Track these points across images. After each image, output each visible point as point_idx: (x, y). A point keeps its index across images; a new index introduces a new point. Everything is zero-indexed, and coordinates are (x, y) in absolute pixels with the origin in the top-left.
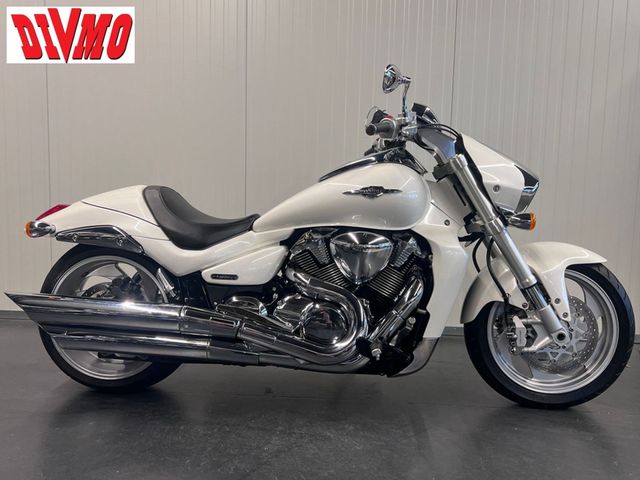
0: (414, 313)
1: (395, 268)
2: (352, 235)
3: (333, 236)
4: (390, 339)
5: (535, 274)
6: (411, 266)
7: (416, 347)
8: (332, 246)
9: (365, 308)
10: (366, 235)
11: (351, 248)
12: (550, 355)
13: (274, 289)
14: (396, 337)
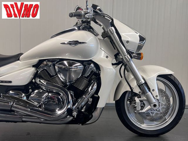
1: (85, 77)
2: (65, 62)
3: (57, 63)
4: (82, 108)
5: (144, 79)
6: (92, 76)
7: (94, 112)
10: (72, 62)
11: (65, 69)
12: (151, 114)
13: (30, 87)
14: (85, 107)
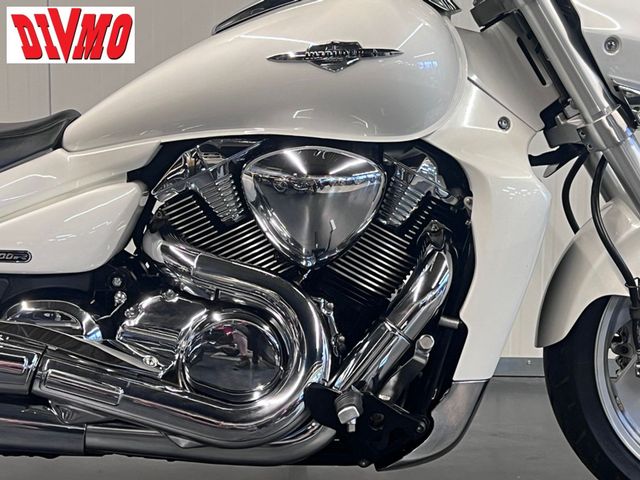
0: (432, 327)
1: (390, 228)
2: (292, 155)
3: (249, 158)
4: (380, 385)
6: (426, 223)
7: (437, 402)
8: (247, 181)
9: (324, 320)
10: (323, 154)
11: (290, 186)
13: (117, 282)
14: (393, 380)
